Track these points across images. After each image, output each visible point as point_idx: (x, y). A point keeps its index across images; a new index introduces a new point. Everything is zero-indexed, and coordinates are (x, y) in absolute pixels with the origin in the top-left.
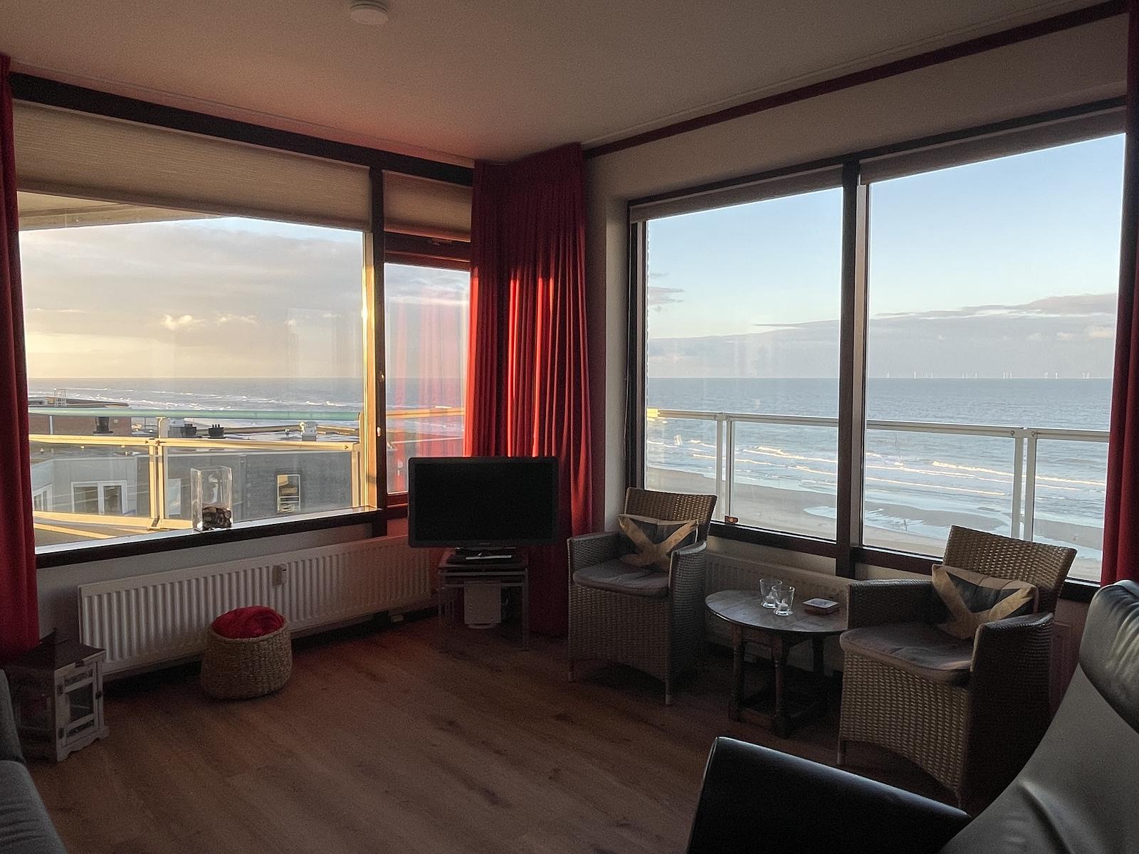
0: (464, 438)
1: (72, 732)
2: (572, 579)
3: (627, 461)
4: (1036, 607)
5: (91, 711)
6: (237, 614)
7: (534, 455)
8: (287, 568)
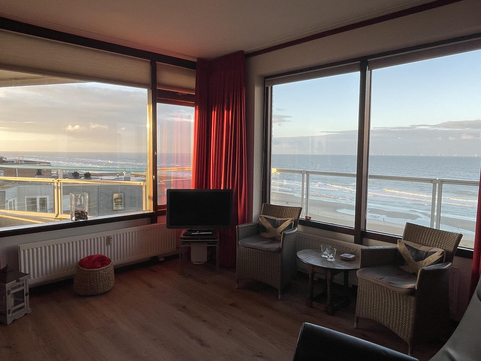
0: (191, 179)
1: (14, 311)
2: (238, 243)
3: (263, 192)
4: (444, 260)
5: (23, 301)
6: (90, 258)
7: (222, 188)
8: (113, 238)
